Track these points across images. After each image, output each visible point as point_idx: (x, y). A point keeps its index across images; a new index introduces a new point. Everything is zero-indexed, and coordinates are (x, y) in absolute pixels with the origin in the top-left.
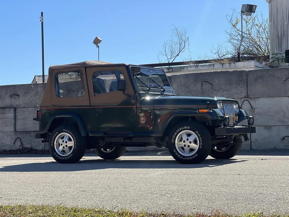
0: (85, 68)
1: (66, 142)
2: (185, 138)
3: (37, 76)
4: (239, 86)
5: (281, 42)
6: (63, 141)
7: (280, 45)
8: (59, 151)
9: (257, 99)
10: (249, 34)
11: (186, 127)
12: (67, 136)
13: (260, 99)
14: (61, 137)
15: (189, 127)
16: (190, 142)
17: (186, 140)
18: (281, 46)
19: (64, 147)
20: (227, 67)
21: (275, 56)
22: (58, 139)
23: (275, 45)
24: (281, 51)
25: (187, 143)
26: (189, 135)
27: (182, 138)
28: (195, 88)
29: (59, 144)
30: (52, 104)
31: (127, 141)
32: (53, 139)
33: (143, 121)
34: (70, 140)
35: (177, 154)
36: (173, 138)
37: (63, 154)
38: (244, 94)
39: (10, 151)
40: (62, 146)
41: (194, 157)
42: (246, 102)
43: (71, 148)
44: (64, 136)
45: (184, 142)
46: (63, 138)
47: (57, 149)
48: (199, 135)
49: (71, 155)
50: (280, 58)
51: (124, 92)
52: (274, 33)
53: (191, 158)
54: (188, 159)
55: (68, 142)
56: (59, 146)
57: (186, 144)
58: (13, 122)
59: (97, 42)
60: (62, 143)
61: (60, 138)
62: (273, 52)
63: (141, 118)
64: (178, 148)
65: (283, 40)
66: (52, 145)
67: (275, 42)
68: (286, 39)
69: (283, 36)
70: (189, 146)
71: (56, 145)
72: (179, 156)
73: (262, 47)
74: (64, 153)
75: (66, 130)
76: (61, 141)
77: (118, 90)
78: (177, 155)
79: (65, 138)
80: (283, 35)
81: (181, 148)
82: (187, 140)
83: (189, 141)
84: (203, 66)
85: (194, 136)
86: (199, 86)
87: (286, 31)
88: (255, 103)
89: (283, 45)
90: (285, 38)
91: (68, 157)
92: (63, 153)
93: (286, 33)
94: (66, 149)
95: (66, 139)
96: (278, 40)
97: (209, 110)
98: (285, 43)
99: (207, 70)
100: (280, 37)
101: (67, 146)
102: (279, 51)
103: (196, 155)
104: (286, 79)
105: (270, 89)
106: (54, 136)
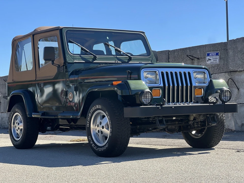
0: (33, 35)
1: (19, 124)
2: (99, 120)
12: (20, 117)
15: (100, 107)
17: (99, 124)
19: (17, 130)
25: (100, 128)
30: (13, 80)
32: (10, 120)
33: (71, 98)
36: (88, 121)
48: (109, 117)
49: (21, 139)
53: (103, 149)
54: (100, 150)
70: (102, 132)
72: (93, 145)
75: (18, 110)
78: (92, 144)
83: (102, 125)
85: (106, 119)
91: (19, 142)
94: (19, 132)
97: (122, 82)
101: (19, 128)
103: (107, 146)
106: (11, 116)
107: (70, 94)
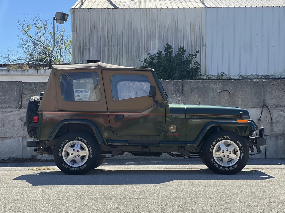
0: (102, 71)
1: (78, 151)
2: (223, 148)
5: (83, 53)
6: (74, 150)
7: (82, 55)
8: (68, 160)
10: (40, 41)
11: (226, 137)
12: (78, 145)
15: (229, 137)
16: (230, 153)
17: (225, 150)
19: (74, 157)
20: (42, 74)
22: (67, 148)
23: (77, 55)
25: (226, 153)
26: (228, 145)
27: (220, 148)
29: (68, 153)
30: (58, 108)
31: (144, 150)
32: (61, 147)
33: (173, 129)
34: (82, 148)
35: (215, 164)
36: (211, 148)
40: (73, 155)
41: (234, 167)
43: (83, 157)
45: (223, 152)
46: (73, 146)
47: (66, 158)
48: (240, 145)
49: (85, 165)
51: (154, 98)
52: (76, 43)
53: (231, 169)
54: (228, 169)
55: (80, 151)
56: (69, 155)
57: (225, 155)
60: (73, 152)
61: (70, 147)
63: (171, 127)
64: (216, 158)
65: (85, 51)
66: (60, 154)
67: (77, 52)
68: (88, 50)
69: (85, 47)
70: (228, 156)
72: (217, 166)
74: (74, 163)
75: (79, 138)
76: (70, 150)
77: (150, 96)
79: (76, 146)
82: (227, 150)
83: (229, 151)
84: (16, 71)
85: (234, 146)
87: (88, 42)
91: (81, 168)
93: (88, 44)
94: (78, 159)
95: (77, 148)
97: (248, 121)
98: (87, 53)
99: (20, 75)
100: (81, 47)
101: (78, 155)
102: (81, 61)
103: (237, 166)
104: (221, 92)
105: (205, 100)
106: (63, 144)
107: (172, 126)
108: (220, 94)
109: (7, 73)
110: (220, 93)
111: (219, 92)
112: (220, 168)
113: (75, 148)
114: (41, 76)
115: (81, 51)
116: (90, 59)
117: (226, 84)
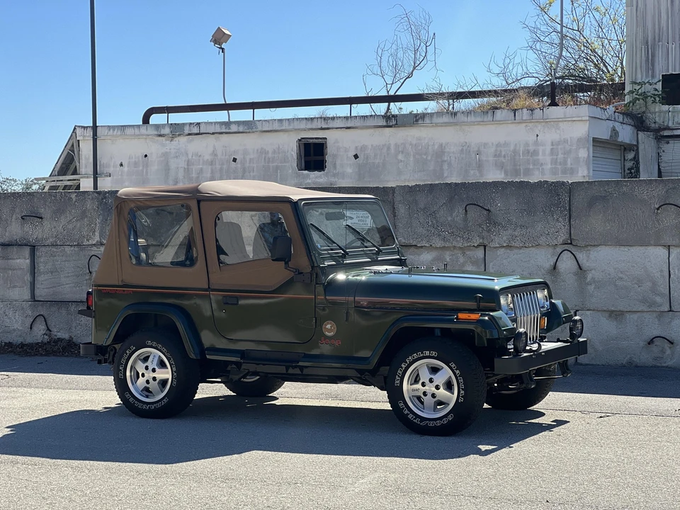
0: (199, 202)
1: (154, 370)
2: (425, 375)
3: (79, 127)
4: (552, 218)
5: (653, 56)
6: (147, 368)
7: (650, 62)
8: (136, 389)
9: (592, 248)
10: (578, 30)
11: (427, 353)
12: (154, 356)
13: (599, 248)
14: (142, 358)
15: (434, 353)
16: (437, 388)
17: (427, 382)
18: (653, 65)
19: (148, 382)
20: (524, 118)
21: (637, 87)
22: (135, 362)
23: (638, 62)
24: (653, 77)
25: (430, 388)
26: (434, 370)
27: (418, 375)
28: (449, 219)
29: (138, 373)
30: (122, 281)
32: (123, 361)
33: (329, 331)
34: (162, 364)
35: (406, 412)
36: (399, 376)
37: (147, 397)
38: (562, 237)
39: (22, 345)
40: (145, 379)
41: (445, 421)
42: (566, 255)
43: (163, 383)
44: (149, 357)
45: (423, 385)
46: (146, 359)
47: (133, 384)
48: (457, 372)
49: (164, 400)
50: (649, 94)
51: (287, 263)
52: (637, 33)
53: (438, 423)
54: (431, 424)
55: (157, 369)
56: (138, 377)
57: (427, 391)
58: (28, 278)
59: (219, 38)
60: (144, 371)
61: (140, 360)
62: (634, 79)
63: (326, 325)
64: (410, 398)
65: (657, 52)
66: (121, 375)
67: (638, 56)
68: (665, 49)
69: (659, 42)
70: (433, 396)
71: (131, 376)
72: (410, 416)
73: (608, 60)
74: (149, 394)
75: (154, 344)
76: (140, 368)
77: (273, 260)
78: (408, 414)
79: (150, 359)
80: (657, 40)
81: (416, 399)
82: (431, 381)
83: (435, 384)
85: (446, 373)
86: (458, 214)
87: (665, 29)
88: (588, 257)
89: (656, 64)
90: (662, 45)
91: (159, 405)
92: (147, 393)
93: (665, 34)
94: (153, 386)
95: (152, 363)
96: (645, 52)
97: (481, 316)
98: (662, 58)
99: (479, 123)
100: (649, 44)
101: (154, 379)
102: (647, 76)
103: (450, 418)
104: (660, 207)
105: (623, 227)
106: (126, 354)
107: (328, 324)
108: (659, 211)
109: (452, 120)
110: (658, 209)
111: (657, 206)
112: (416, 421)
113: (148, 363)
114: (524, 125)
115: (648, 51)
116: (670, 72)
117: (674, 188)
